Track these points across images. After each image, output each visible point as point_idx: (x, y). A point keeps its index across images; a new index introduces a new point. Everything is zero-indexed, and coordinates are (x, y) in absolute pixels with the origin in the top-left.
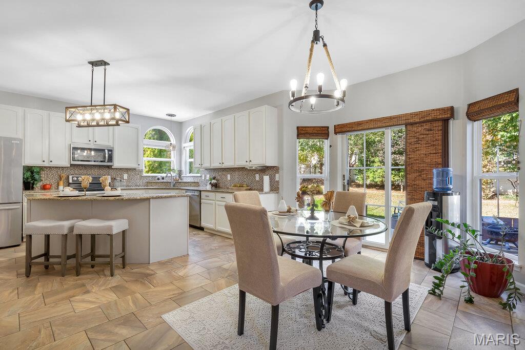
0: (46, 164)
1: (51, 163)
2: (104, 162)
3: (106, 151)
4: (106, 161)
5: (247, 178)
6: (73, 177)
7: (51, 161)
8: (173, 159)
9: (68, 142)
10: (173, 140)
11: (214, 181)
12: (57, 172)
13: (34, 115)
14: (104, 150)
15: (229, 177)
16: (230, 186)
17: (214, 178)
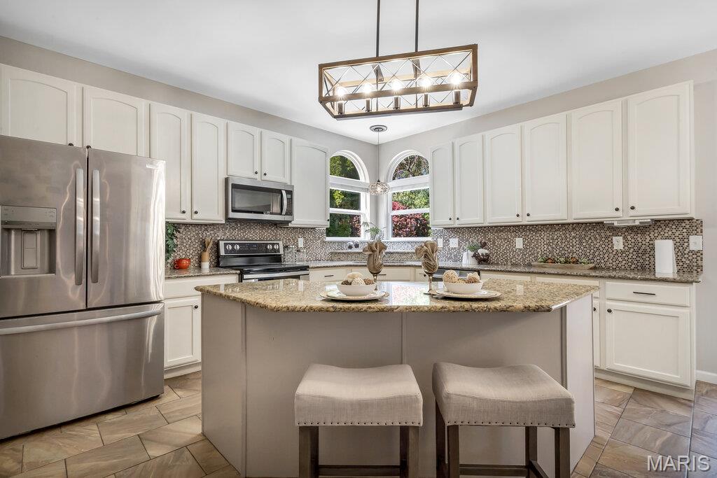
0: (187, 218)
1: (195, 216)
2: (281, 214)
3: (284, 192)
4: (284, 213)
5: (581, 243)
6: (226, 244)
7: (196, 213)
8: (365, 211)
9: (223, 176)
10: (364, 176)
11: (481, 251)
12: (198, 234)
13: (167, 115)
14: (280, 191)
15: (519, 243)
16: (524, 260)
17: (483, 245)
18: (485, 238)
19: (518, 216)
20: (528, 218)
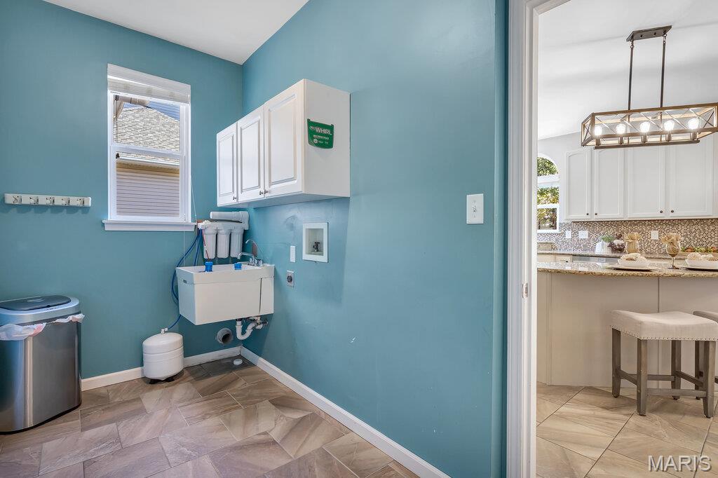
15: (655, 235)
16: (659, 249)
17: (619, 237)
18: (617, 231)
19: (661, 212)
20: (671, 214)
